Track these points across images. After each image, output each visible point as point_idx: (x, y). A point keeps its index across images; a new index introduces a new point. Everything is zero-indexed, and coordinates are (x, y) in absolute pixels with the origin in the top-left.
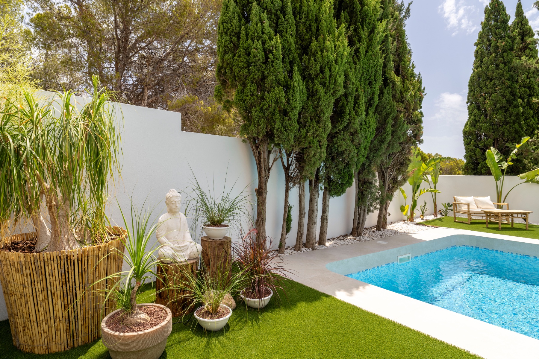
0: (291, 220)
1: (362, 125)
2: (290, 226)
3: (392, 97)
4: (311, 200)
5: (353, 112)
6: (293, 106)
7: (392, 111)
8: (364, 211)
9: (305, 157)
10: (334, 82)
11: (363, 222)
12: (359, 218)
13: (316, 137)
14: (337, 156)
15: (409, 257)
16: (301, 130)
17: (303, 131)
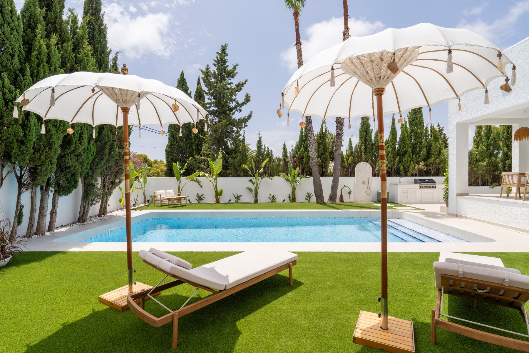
0: (23, 216)
1: (85, 150)
2: (21, 220)
3: (110, 132)
4: (42, 200)
5: (78, 142)
6: (29, 139)
7: (109, 141)
8: (88, 204)
9: (38, 171)
10: (64, 126)
11: (87, 212)
12: (84, 210)
13: (48, 158)
14: (65, 169)
15: (117, 229)
16: (36, 153)
17: (37, 155)
